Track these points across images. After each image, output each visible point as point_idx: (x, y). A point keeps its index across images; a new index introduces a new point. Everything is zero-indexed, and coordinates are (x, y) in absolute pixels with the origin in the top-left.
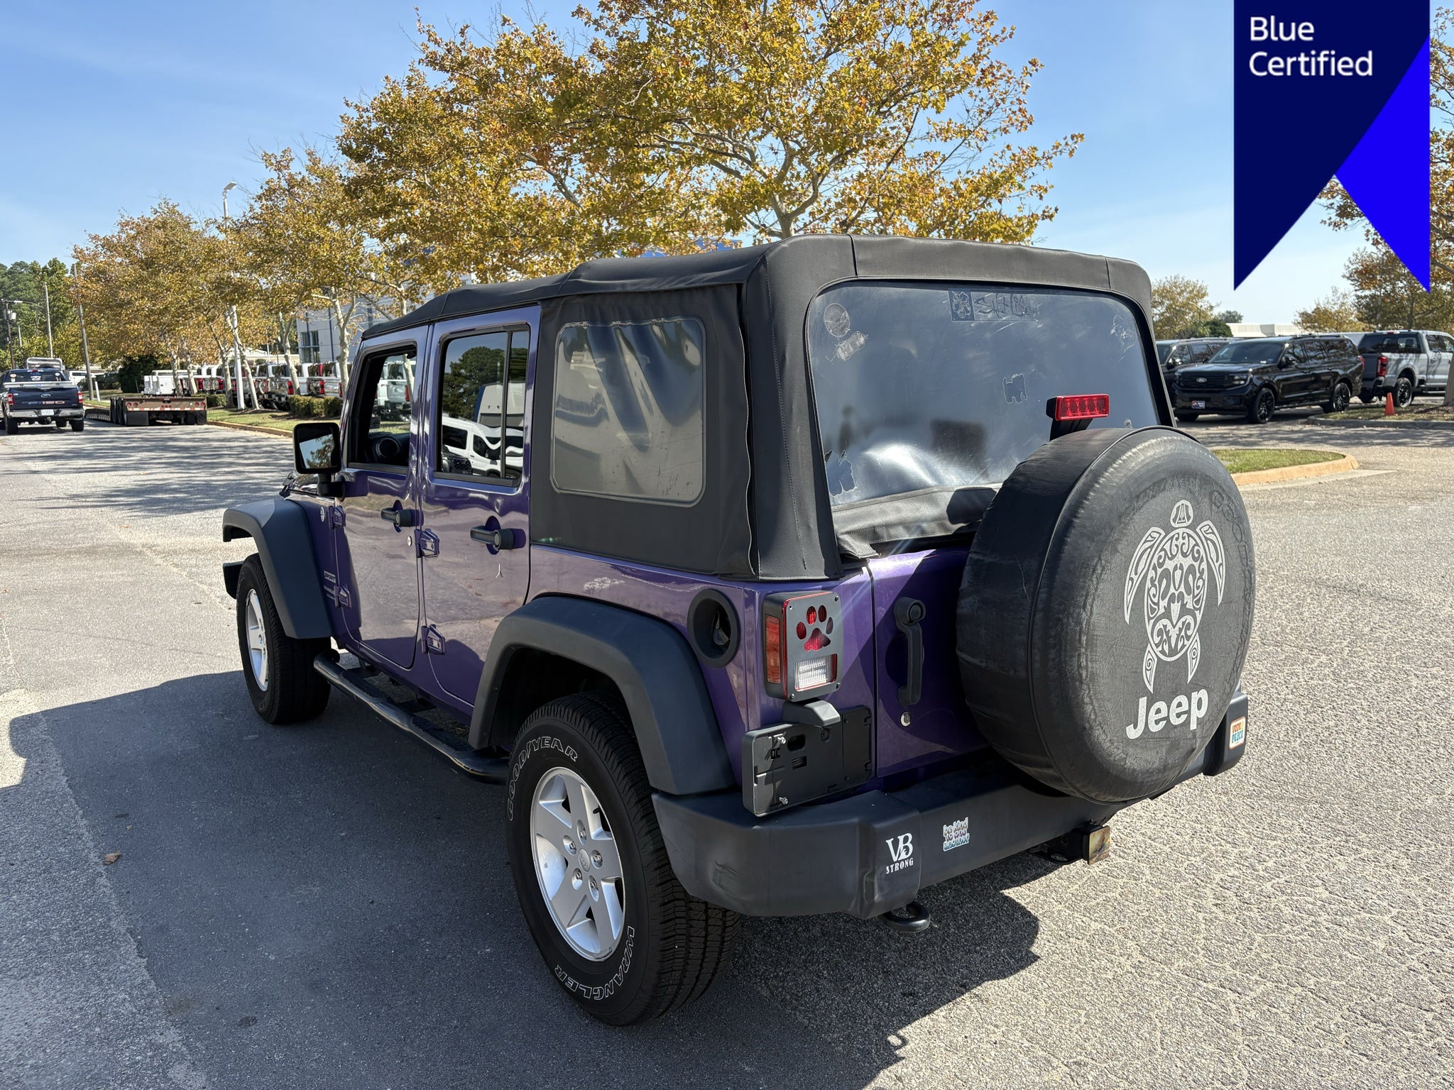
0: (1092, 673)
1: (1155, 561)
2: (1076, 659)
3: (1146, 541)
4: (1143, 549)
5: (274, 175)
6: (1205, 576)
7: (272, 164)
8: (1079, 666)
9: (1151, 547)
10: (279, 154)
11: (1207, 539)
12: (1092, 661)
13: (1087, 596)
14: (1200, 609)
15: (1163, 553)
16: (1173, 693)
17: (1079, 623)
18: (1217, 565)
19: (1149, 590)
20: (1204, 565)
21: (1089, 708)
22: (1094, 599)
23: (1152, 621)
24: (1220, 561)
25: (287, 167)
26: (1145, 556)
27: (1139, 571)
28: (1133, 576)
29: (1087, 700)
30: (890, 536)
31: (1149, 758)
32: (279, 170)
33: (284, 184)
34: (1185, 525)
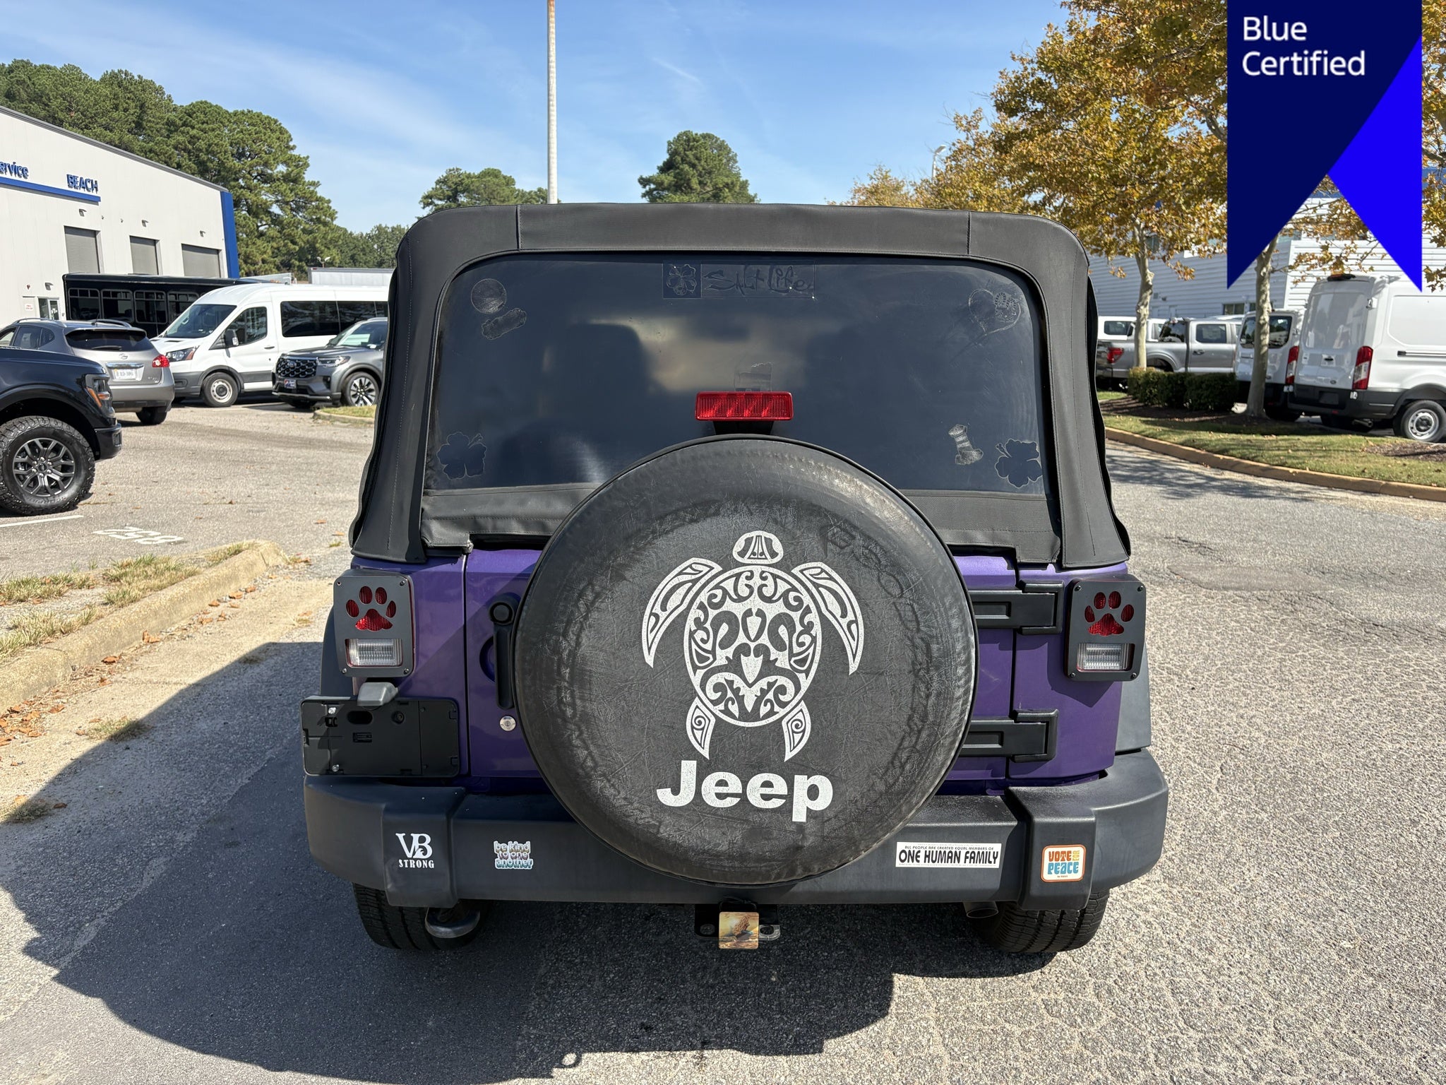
0: (584, 714)
1: (703, 597)
2: (554, 692)
3: (680, 573)
4: (676, 581)
5: (963, 136)
6: (817, 630)
7: (962, 125)
8: (560, 702)
9: (695, 582)
10: (969, 115)
11: (817, 586)
12: (582, 698)
13: (569, 623)
14: (807, 672)
15: (719, 593)
16: (753, 767)
17: (557, 650)
18: (844, 622)
19: (692, 634)
20: (813, 617)
21: (582, 753)
22: (581, 629)
23: (701, 673)
24: (850, 617)
25: (976, 127)
26: (682, 590)
27: (670, 606)
28: (657, 610)
29: (577, 742)
30: (495, 528)
31: (707, 837)
32: (968, 130)
33: (971, 143)
34: (765, 562)
